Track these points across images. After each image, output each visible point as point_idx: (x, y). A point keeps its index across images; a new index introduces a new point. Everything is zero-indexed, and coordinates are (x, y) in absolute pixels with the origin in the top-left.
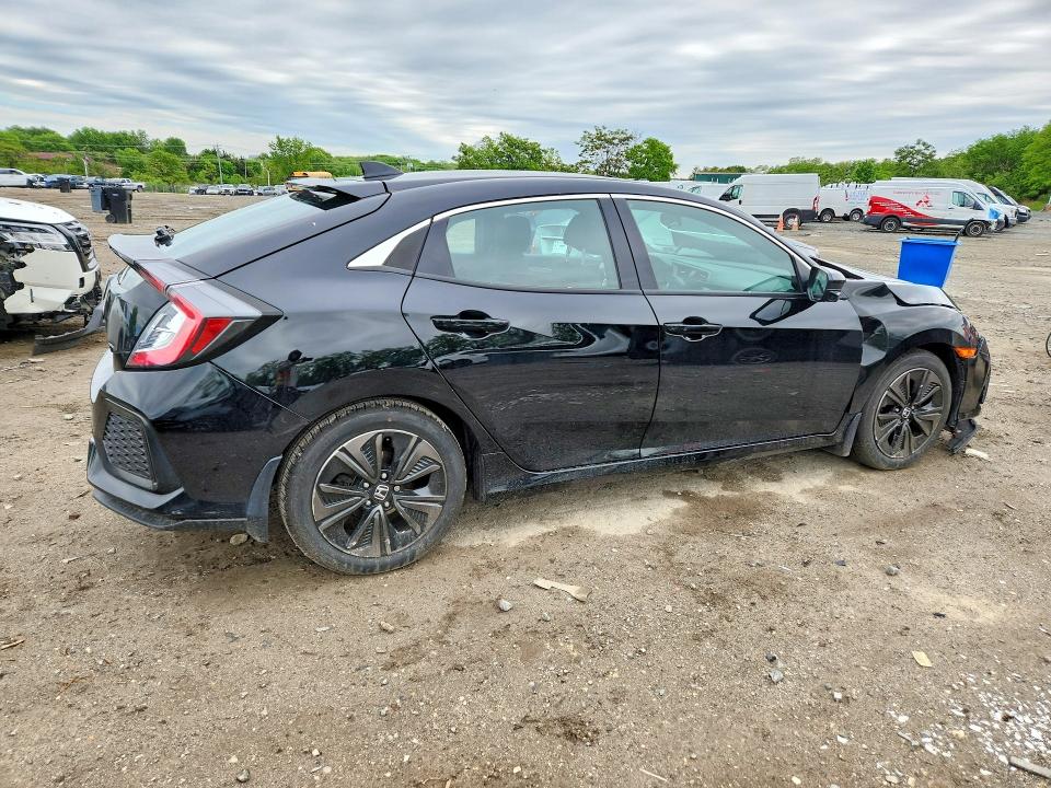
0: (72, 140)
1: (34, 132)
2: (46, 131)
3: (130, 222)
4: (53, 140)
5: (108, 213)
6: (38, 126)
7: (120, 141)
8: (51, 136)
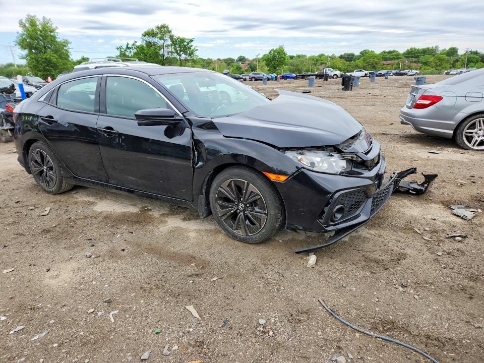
0: (404, 54)
1: (390, 52)
2: (394, 51)
3: (351, 90)
4: (396, 55)
5: (343, 87)
6: (392, 50)
7: (425, 52)
8: (396, 53)
